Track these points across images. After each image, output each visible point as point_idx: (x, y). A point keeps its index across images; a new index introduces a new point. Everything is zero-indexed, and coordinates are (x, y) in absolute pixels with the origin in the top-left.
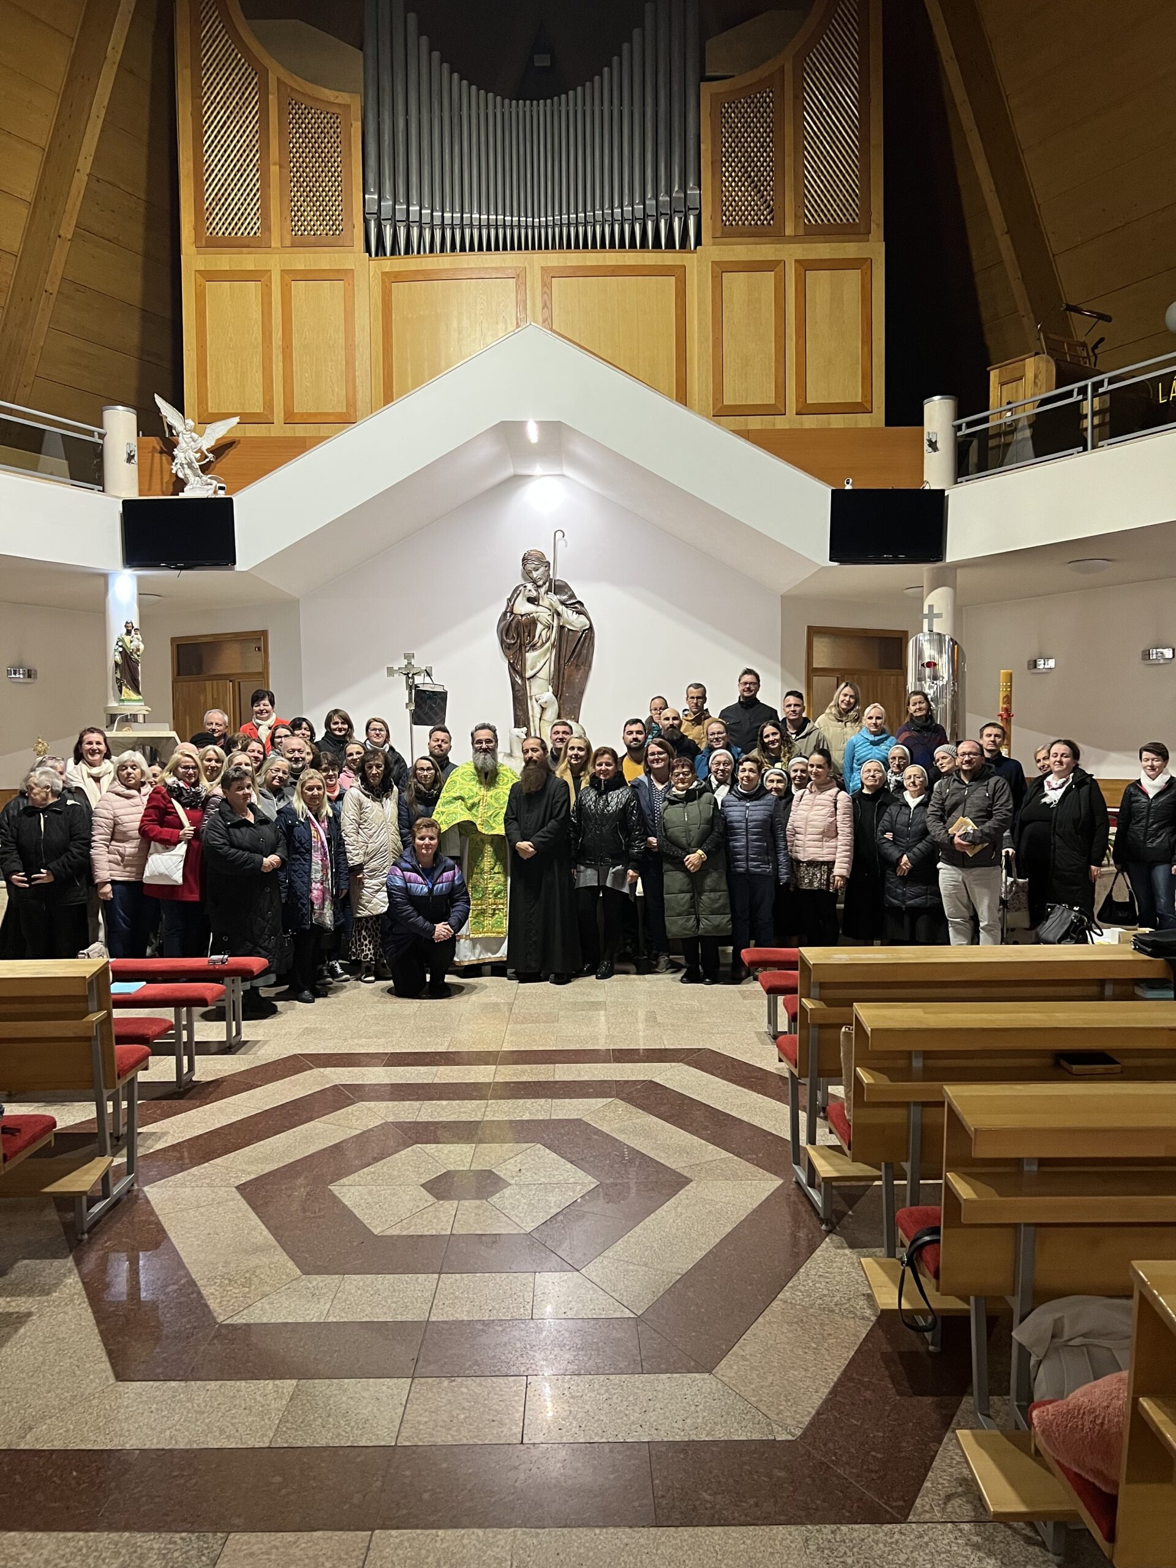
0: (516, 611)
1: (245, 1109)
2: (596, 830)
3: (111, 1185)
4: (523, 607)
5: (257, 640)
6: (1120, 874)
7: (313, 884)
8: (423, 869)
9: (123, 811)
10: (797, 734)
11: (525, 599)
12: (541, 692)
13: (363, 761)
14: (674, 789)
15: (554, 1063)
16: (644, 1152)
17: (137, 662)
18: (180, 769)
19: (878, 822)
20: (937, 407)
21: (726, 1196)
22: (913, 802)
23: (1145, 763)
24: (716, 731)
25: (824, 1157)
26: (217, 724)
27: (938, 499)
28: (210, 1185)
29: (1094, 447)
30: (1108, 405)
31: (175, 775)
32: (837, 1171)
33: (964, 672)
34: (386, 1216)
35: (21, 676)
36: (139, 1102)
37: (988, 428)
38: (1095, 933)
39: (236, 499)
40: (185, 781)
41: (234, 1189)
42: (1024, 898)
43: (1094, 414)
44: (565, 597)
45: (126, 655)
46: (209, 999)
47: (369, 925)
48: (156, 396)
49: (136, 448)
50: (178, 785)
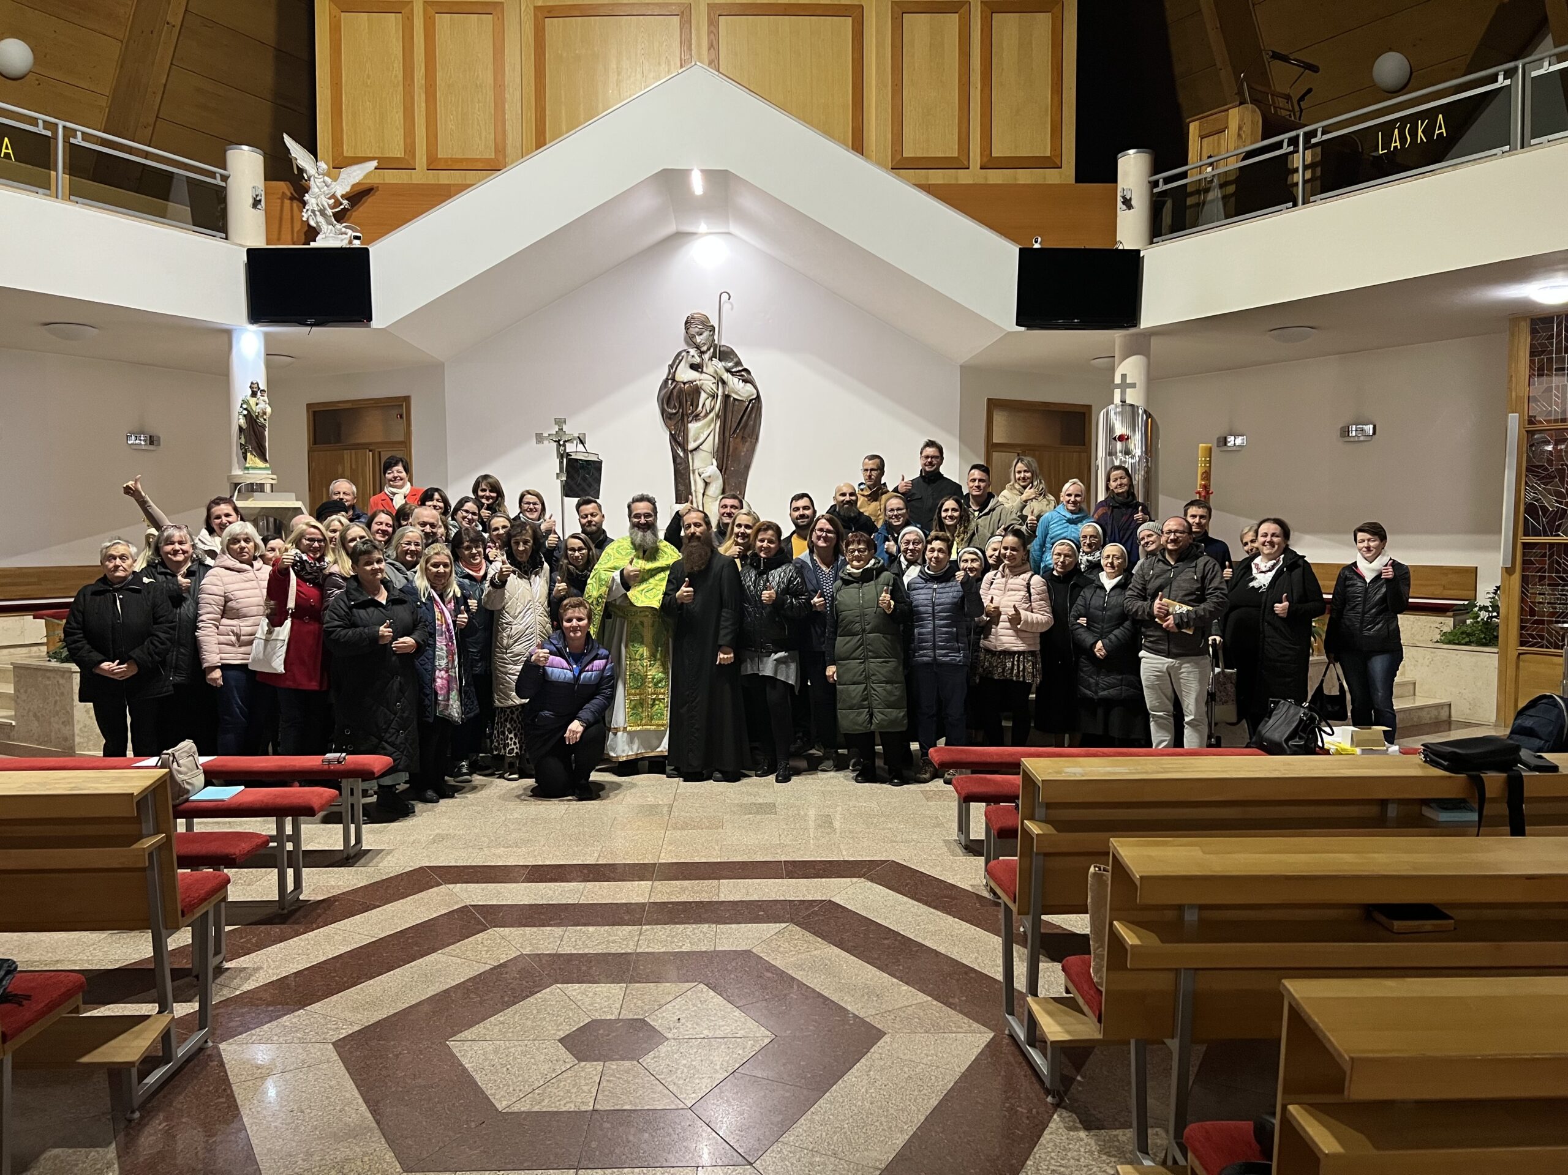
0: (678, 378)
1: (357, 937)
2: (755, 613)
3: (174, 1044)
4: (685, 374)
5: (399, 407)
6: (1331, 665)
7: (437, 672)
8: (570, 654)
9: (236, 586)
10: (980, 511)
11: (688, 366)
12: (705, 466)
13: (509, 535)
14: (848, 567)
15: (719, 879)
16: (826, 995)
17: (264, 427)
18: (304, 541)
19: (1071, 607)
20: (1132, 162)
21: (927, 1055)
22: (1108, 582)
23: (1360, 545)
24: (895, 507)
25: (1050, 1014)
26: (344, 493)
27: (1132, 261)
28: (301, 1041)
29: (1304, 203)
30: (1319, 158)
31: (297, 547)
32: (1068, 1032)
33: (1157, 448)
34: (514, 1083)
35: (143, 443)
36: (228, 928)
37: (1185, 185)
38: (1325, 732)
39: (373, 250)
40: (308, 555)
41: (331, 1046)
42: (1231, 689)
43: (1305, 168)
44: (730, 364)
45: (251, 418)
46: (316, 807)
47: (515, 716)
48: (285, 136)
49: (263, 193)
50: (301, 558)
